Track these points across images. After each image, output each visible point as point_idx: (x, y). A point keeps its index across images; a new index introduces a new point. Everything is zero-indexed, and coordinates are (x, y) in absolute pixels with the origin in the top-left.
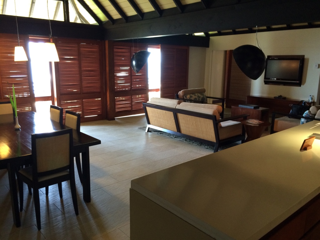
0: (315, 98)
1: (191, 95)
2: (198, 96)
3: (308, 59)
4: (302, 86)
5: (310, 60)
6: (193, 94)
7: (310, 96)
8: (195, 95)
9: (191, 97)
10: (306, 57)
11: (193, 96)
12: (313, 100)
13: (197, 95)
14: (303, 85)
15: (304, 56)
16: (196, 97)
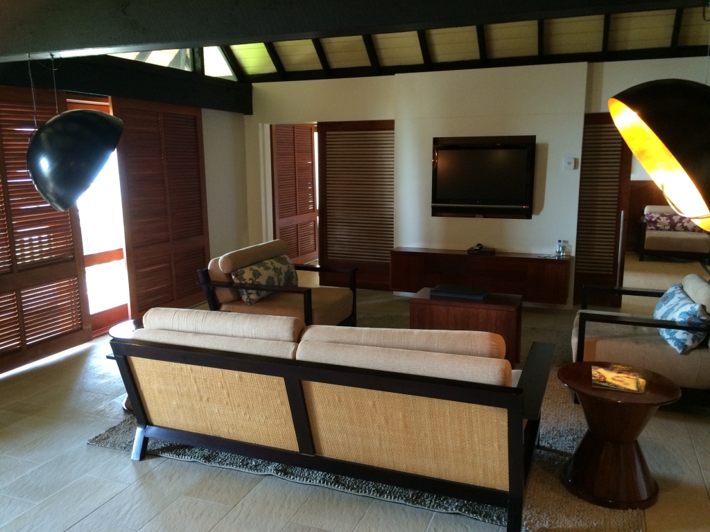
0: (571, 247)
1: (255, 267)
2: (275, 269)
3: (545, 147)
4: (533, 216)
5: (550, 147)
6: (257, 263)
7: (560, 241)
8: (267, 268)
9: (257, 275)
10: (538, 140)
11: (261, 270)
12: (567, 252)
13: (272, 267)
14: (538, 213)
15: (534, 137)
16: (271, 273)
